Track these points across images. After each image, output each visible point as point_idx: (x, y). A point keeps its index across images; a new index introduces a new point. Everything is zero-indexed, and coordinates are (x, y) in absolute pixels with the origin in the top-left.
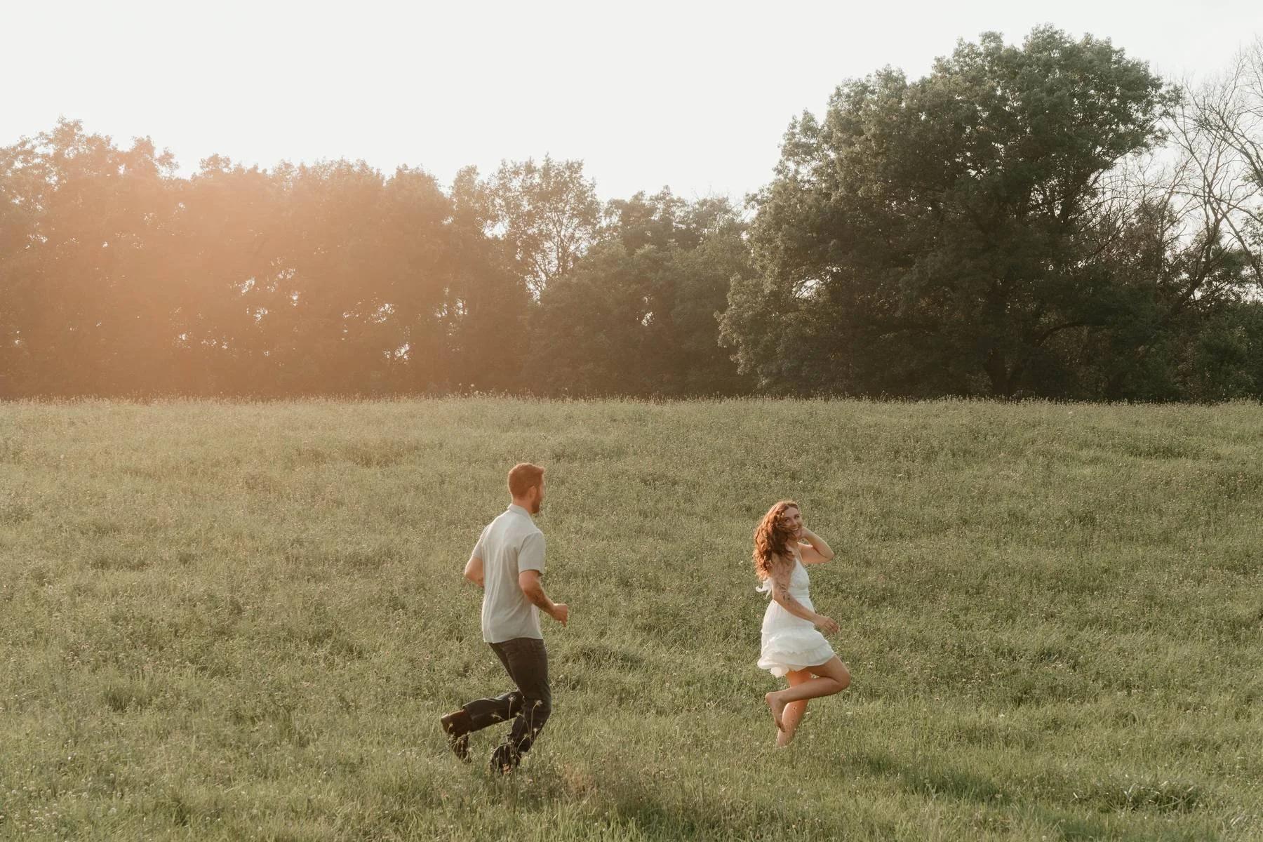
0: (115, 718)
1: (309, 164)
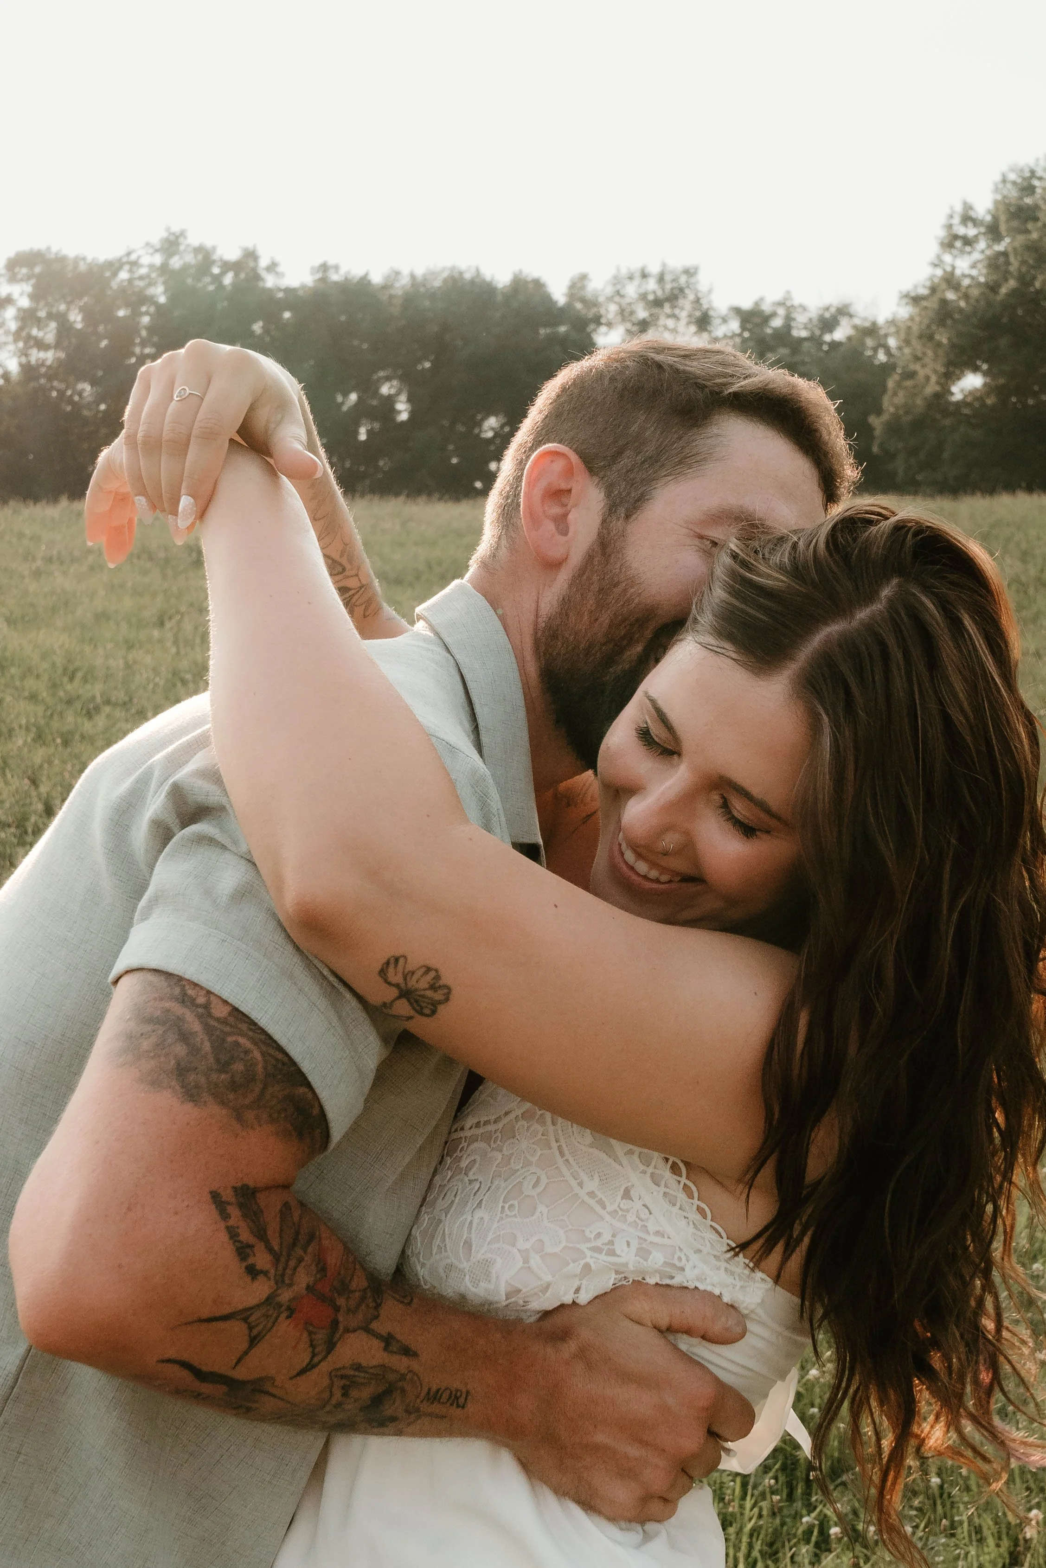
1: (419, 272)
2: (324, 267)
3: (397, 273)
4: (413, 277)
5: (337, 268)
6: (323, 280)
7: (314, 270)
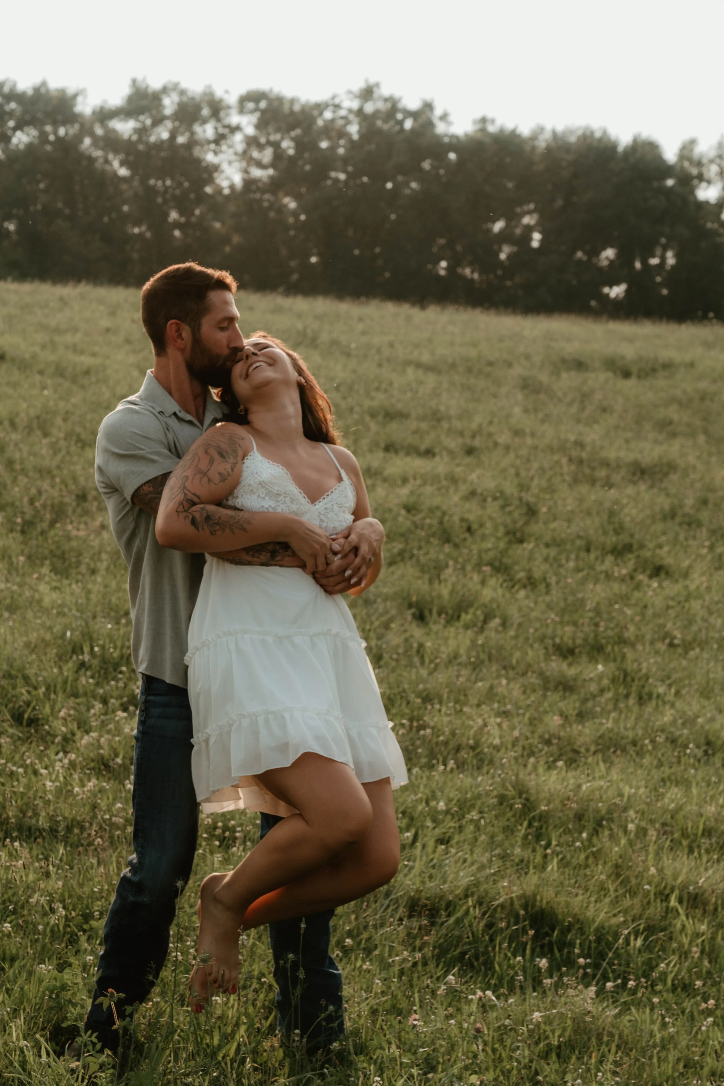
2: (484, 120)
3: (542, 129)
4: (554, 133)
5: (493, 121)
6: (483, 130)
7: (475, 122)
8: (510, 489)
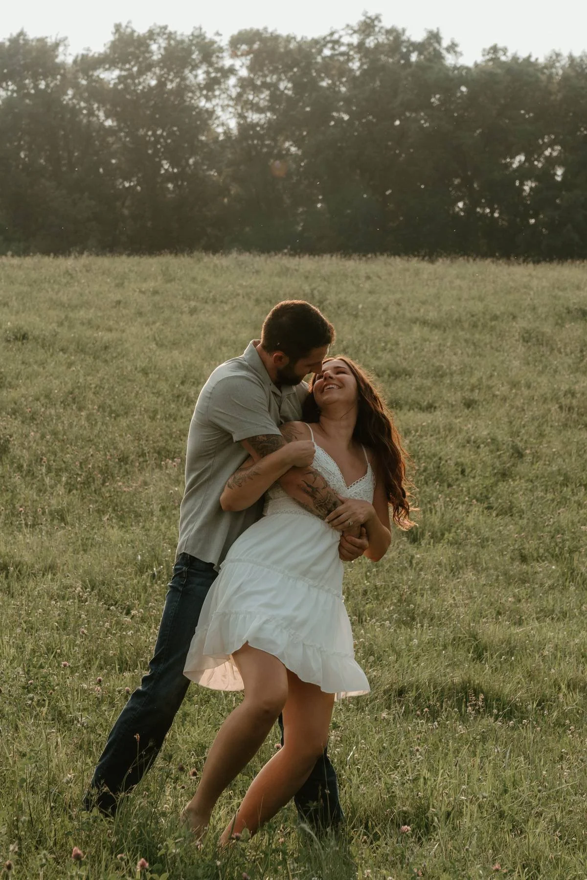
0: (411, 549)
1: (577, 54)
2: (495, 49)
3: (558, 55)
4: (571, 58)
5: (505, 50)
6: (495, 60)
7: (485, 52)
8: (502, 435)
